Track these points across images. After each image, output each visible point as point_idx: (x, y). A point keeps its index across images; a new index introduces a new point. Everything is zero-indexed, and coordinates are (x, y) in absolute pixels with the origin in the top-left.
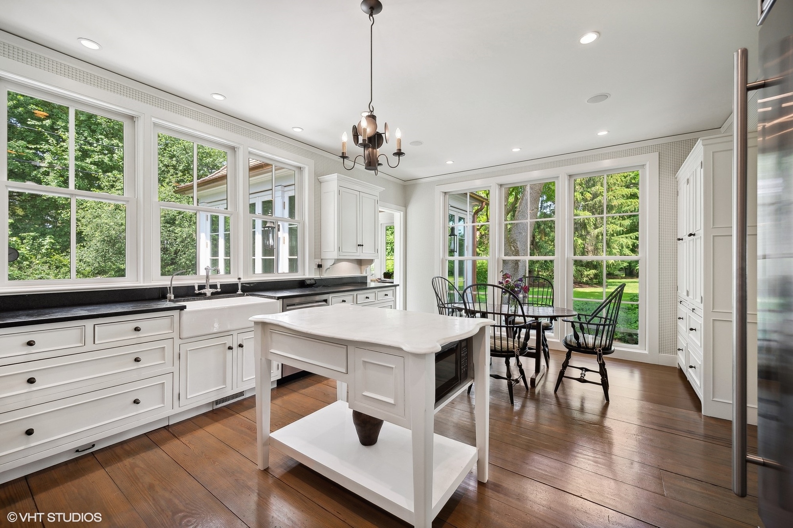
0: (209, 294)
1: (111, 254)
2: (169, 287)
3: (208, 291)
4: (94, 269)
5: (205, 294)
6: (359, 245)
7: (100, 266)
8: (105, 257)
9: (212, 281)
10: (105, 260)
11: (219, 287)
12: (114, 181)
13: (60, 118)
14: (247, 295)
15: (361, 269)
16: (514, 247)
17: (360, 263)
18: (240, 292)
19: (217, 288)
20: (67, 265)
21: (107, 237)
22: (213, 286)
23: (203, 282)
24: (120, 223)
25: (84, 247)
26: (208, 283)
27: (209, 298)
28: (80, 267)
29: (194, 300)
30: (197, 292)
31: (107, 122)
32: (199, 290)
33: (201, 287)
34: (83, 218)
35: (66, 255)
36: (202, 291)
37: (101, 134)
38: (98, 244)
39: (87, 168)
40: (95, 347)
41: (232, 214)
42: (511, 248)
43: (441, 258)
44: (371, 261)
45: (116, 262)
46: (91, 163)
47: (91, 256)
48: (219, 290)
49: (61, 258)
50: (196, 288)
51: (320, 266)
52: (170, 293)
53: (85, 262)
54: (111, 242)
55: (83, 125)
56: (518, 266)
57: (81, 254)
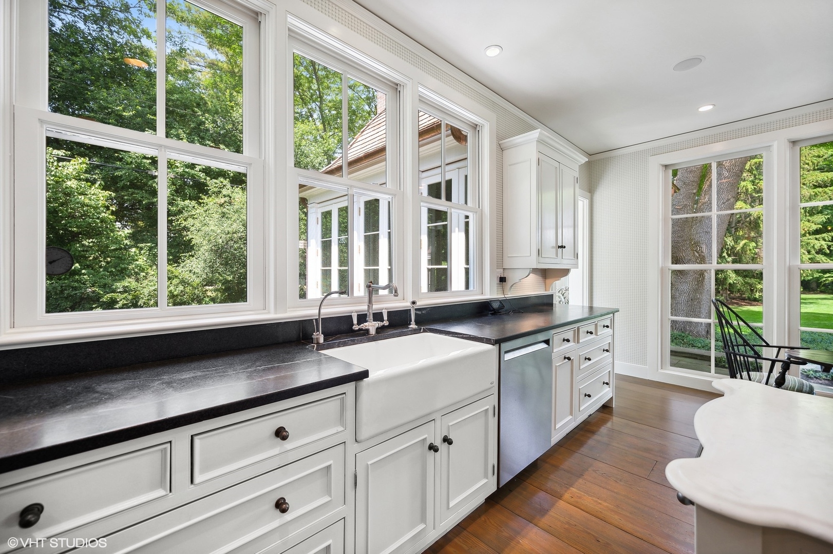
0: (373, 331)
1: (218, 264)
2: (316, 320)
3: (372, 326)
4: (203, 280)
5: (367, 331)
6: (559, 247)
7: (208, 277)
8: (213, 267)
9: (376, 307)
10: (212, 271)
11: (385, 318)
12: (221, 188)
13: (174, 128)
14: (425, 331)
15: (545, 284)
16: (697, 252)
17: (545, 274)
18: (413, 326)
19: (382, 320)
20: (178, 276)
21: (214, 246)
22: (378, 316)
23: (364, 308)
24: (227, 232)
25: (193, 256)
26: (370, 311)
27: (374, 339)
28: (189, 279)
29: (354, 343)
30: (356, 327)
31: (214, 127)
32: (359, 323)
33: (362, 318)
34: (193, 226)
35: (178, 266)
36: (363, 326)
37: (209, 140)
38: (206, 254)
39: (197, 176)
40: (192, 492)
41: (395, 195)
42: (694, 253)
43: (660, 265)
44: (565, 272)
45: (223, 273)
46: (200, 171)
47: (199, 266)
48: (386, 323)
49: (173, 269)
50: (355, 321)
51: (502, 280)
52: (318, 331)
53: (194, 272)
54: (217, 251)
55: (193, 134)
56: (704, 278)
57: (191, 265)
